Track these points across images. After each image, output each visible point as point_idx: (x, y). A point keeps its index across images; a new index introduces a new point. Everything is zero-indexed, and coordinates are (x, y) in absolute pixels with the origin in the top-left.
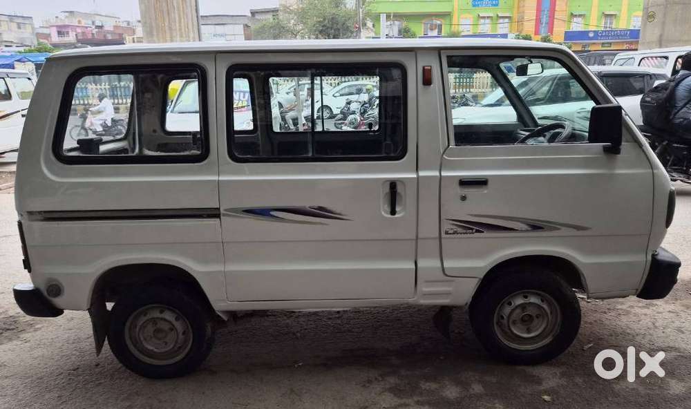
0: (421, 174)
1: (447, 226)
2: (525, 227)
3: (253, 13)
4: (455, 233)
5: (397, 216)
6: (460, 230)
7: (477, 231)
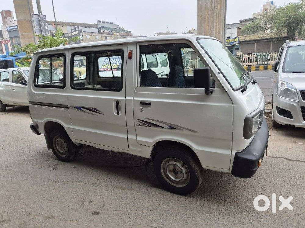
0: (127, 98)
1: (137, 122)
2: (167, 127)
3: (241, 22)
4: (140, 125)
5: (119, 115)
6: (141, 124)
7: (148, 126)
